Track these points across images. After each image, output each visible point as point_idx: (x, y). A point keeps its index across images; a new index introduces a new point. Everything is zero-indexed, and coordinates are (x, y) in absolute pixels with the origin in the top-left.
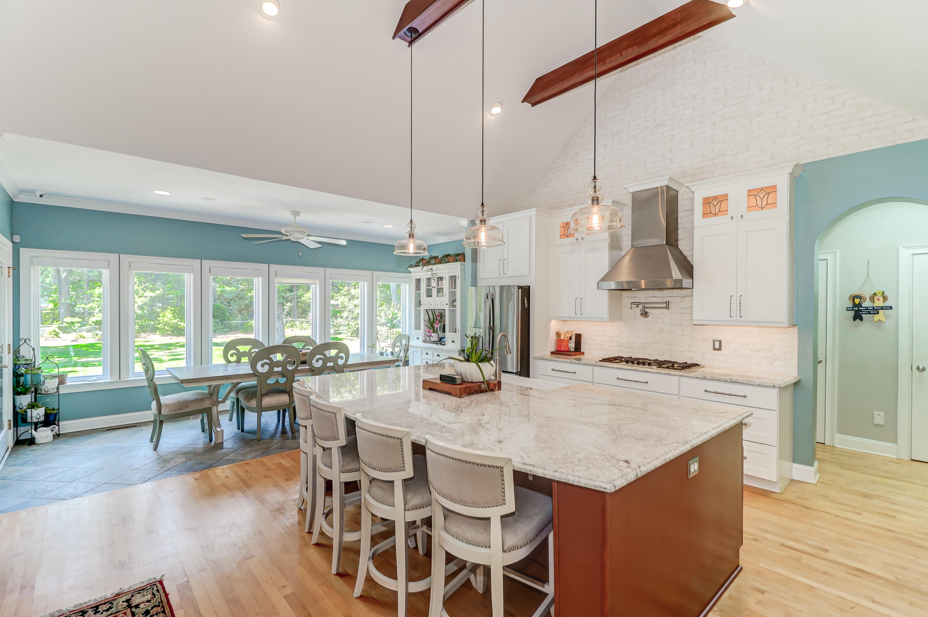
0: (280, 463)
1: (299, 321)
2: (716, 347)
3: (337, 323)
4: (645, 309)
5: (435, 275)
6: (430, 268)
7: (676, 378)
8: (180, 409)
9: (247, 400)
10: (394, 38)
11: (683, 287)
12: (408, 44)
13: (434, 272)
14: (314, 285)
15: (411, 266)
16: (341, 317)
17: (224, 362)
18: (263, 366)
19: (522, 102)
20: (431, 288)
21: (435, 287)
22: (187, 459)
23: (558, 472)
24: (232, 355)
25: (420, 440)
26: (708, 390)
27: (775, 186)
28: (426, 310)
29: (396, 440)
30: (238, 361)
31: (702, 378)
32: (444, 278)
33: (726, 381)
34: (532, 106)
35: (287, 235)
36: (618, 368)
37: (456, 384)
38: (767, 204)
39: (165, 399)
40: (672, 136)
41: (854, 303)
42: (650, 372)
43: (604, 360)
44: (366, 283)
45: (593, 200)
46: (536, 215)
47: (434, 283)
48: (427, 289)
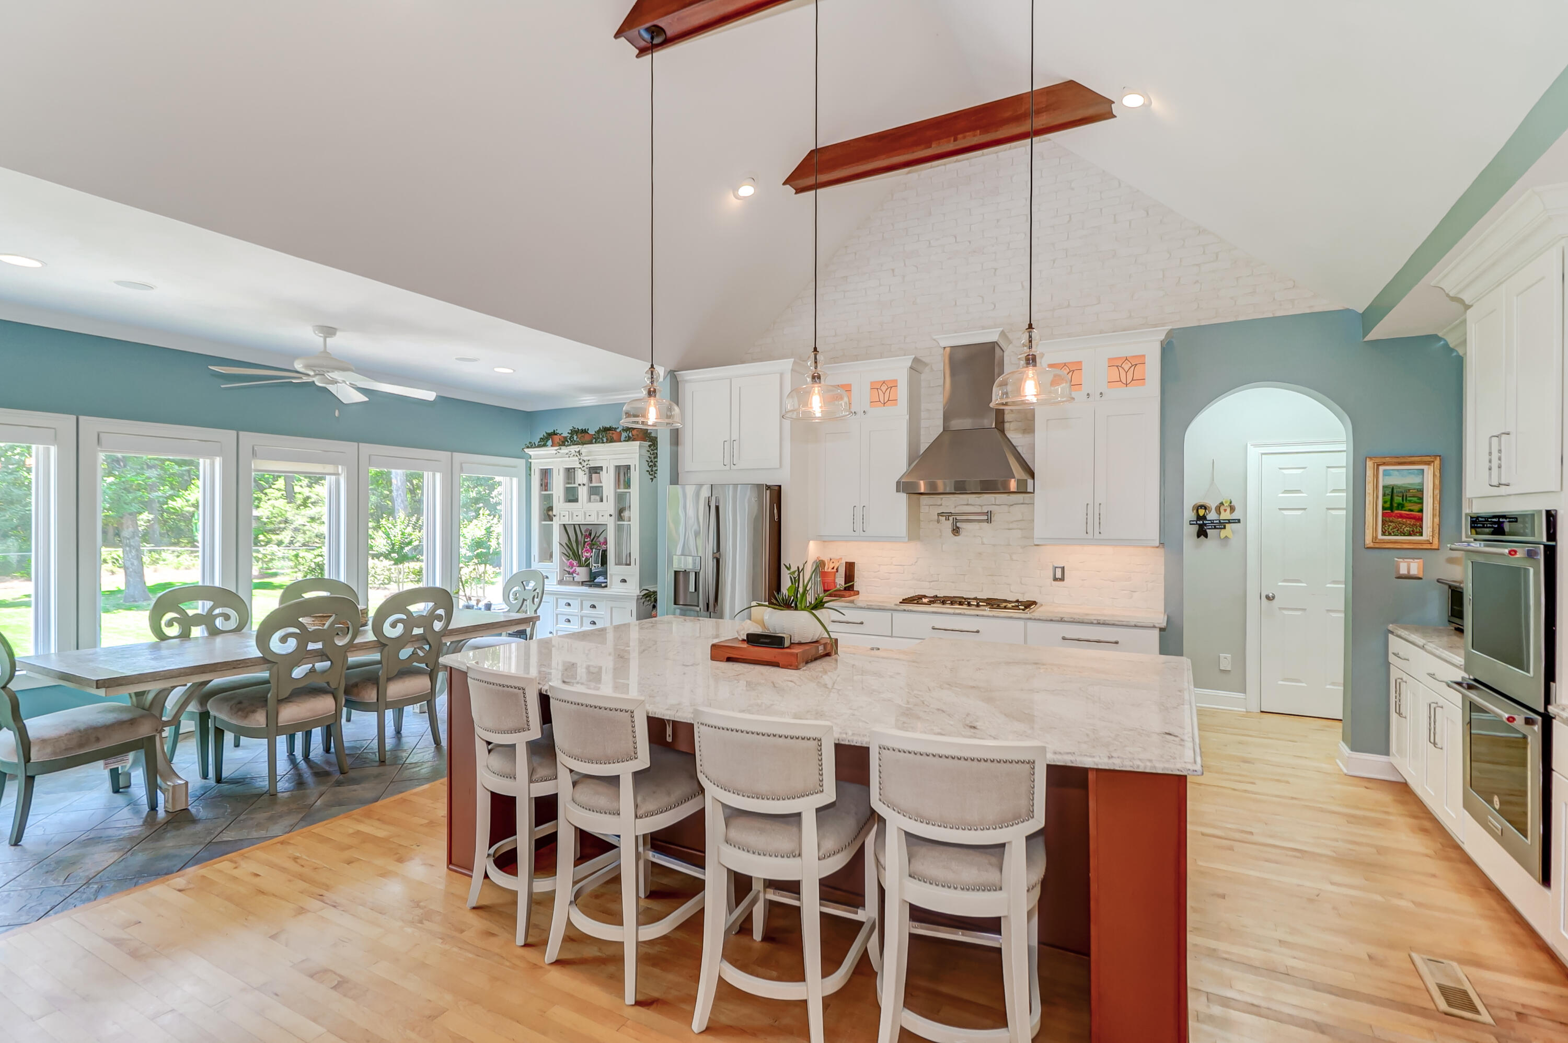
0: (358, 833)
1: (173, 552)
2: (1057, 577)
3: (264, 555)
4: (956, 522)
5: (587, 463)
6: (577, 450)
7: (1022, 623)
8: (81, 746)
9: (240, 713)
10: (618, 35)
11: (1028, 491)
12: (637, 51)
13: (585, 458)
14: (333, 477)
15: (531, 446)
16: (280, 543)
17: (154, 639)
18: (283, 640)
19: (784, 184)
20: (576, 485)
21: (584, 485)
22: (121, 853)
24: (170, 624)
25: (850, 738)
26: (1067, 636)
27: (1144, 356)
28: (564, 525)
29: (812, 742)
30: (185, 635)
31: (1058, 621)
32: (604, 469)
33: (1092, 623)
34: (796, 193)
35: (308, 375)
36: (933, 613)
37: (784, 648)
38: (1132, 380)
39: (37, 726)
40: (996, 270)
41: (1198, 515)
42: (983, 616)
43: (905, 601)
44: (438, 476)
45: (1027, 359)
46: (792, 370)
47: (581, 477)
48: (567, 488)
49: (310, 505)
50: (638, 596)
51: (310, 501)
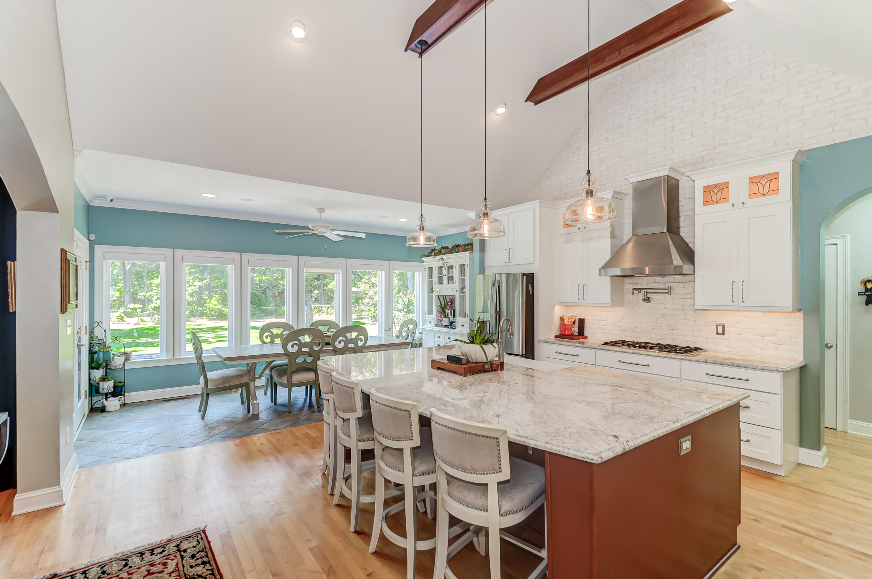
0: (307, 433)
1: (326, 307)
2: (719, 332)
3: (359, 309)
4: (647, 294)
5: (446, 264)
6: (442, 257)
7: (678, 362)
8: (223, 383)
10: (406, 50)
11: (684, 273)
12: (419, 55)
13: (445, 262)
14: (337, 275)
15: (424, 256)
16: (363, 304)
17: (260, 343)
18: (292, 346)
19: (526, 101)
20: (442, 276)
21: (445, 275)
22: (229, 427)
23: (549, 444)
24: (267, 337)
25: (426, 413)
26: (710, 373)
27: (778, 173)
28: (438, 296)
29: (405, 413)
30: (272, 342)
31: (703, 362)
32: (454, 267)
33: (728, 365)
34: (535, 105)
35: (314, 230)
36: (620, 351)
37: (461, 364)
38: (769, 191)
39: (211, 375)
40: (673, 127)
41: (866, 288)
42: (651, 355)
43: (606, 344)
44: (383, 272)
45: (587, 193)
46: (540, 206)
47: (445, 272)
48: (439, 277)
49: (375, 286)
50: (468, 334)
51: (375, 284)
